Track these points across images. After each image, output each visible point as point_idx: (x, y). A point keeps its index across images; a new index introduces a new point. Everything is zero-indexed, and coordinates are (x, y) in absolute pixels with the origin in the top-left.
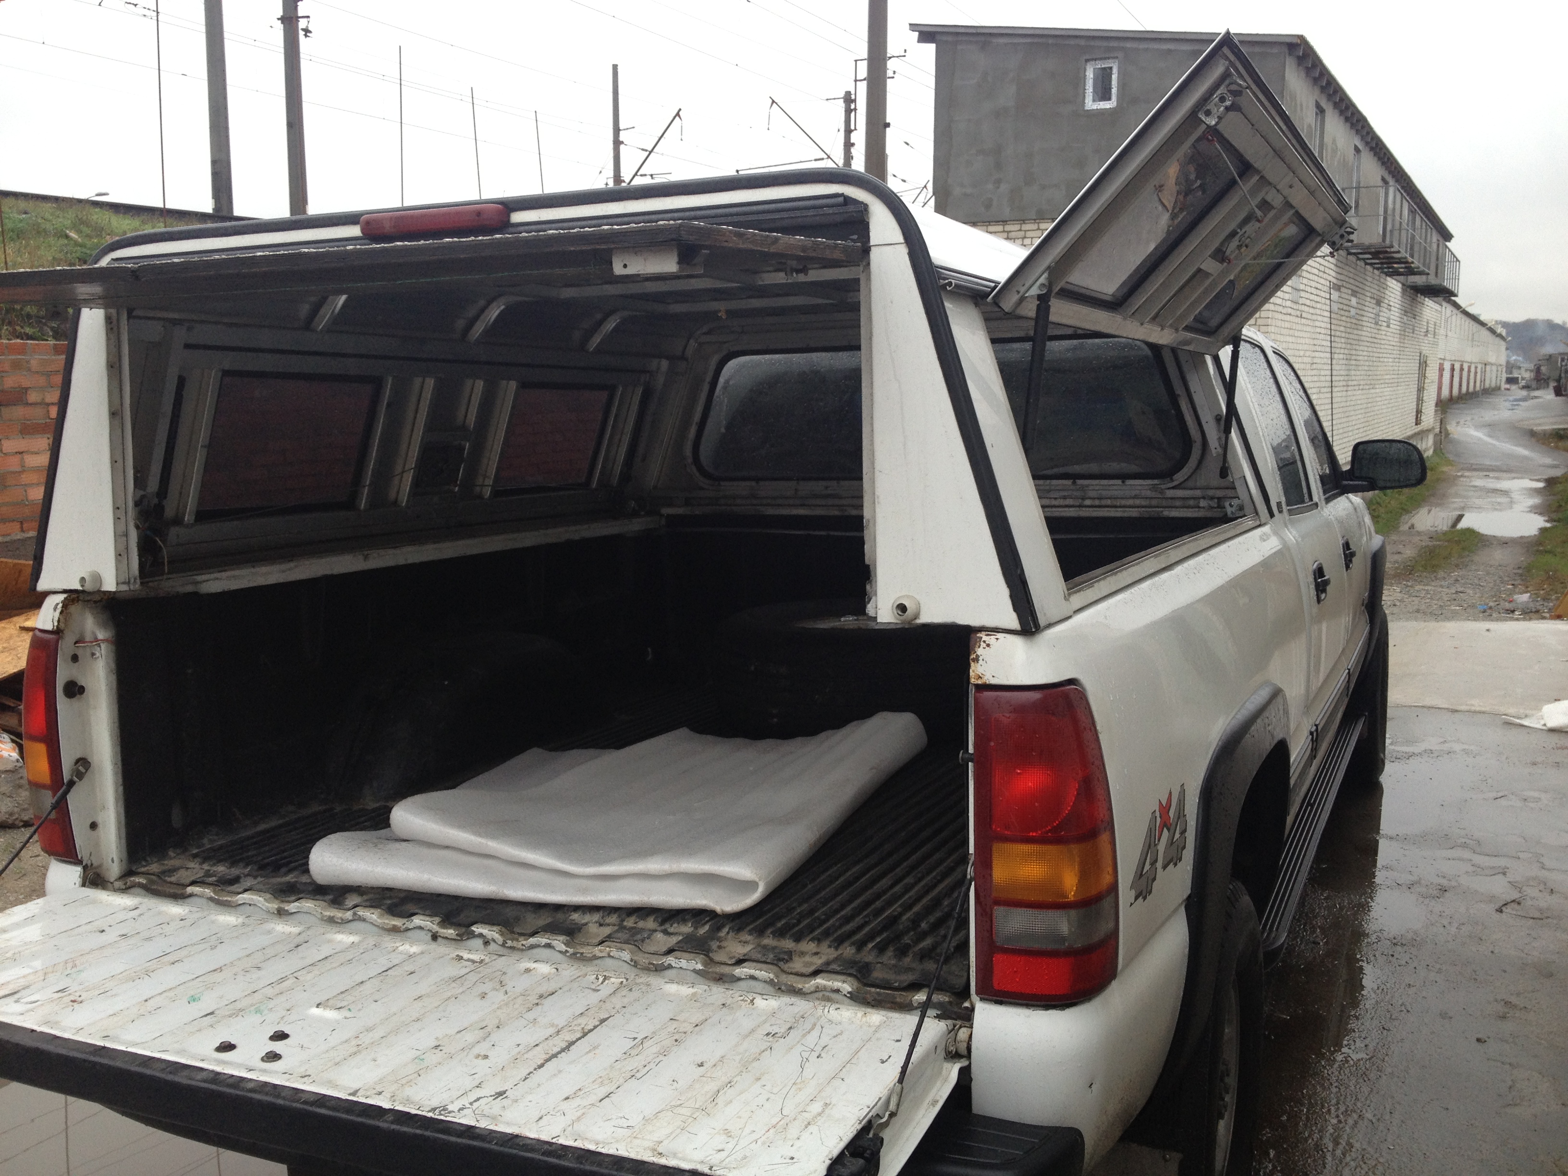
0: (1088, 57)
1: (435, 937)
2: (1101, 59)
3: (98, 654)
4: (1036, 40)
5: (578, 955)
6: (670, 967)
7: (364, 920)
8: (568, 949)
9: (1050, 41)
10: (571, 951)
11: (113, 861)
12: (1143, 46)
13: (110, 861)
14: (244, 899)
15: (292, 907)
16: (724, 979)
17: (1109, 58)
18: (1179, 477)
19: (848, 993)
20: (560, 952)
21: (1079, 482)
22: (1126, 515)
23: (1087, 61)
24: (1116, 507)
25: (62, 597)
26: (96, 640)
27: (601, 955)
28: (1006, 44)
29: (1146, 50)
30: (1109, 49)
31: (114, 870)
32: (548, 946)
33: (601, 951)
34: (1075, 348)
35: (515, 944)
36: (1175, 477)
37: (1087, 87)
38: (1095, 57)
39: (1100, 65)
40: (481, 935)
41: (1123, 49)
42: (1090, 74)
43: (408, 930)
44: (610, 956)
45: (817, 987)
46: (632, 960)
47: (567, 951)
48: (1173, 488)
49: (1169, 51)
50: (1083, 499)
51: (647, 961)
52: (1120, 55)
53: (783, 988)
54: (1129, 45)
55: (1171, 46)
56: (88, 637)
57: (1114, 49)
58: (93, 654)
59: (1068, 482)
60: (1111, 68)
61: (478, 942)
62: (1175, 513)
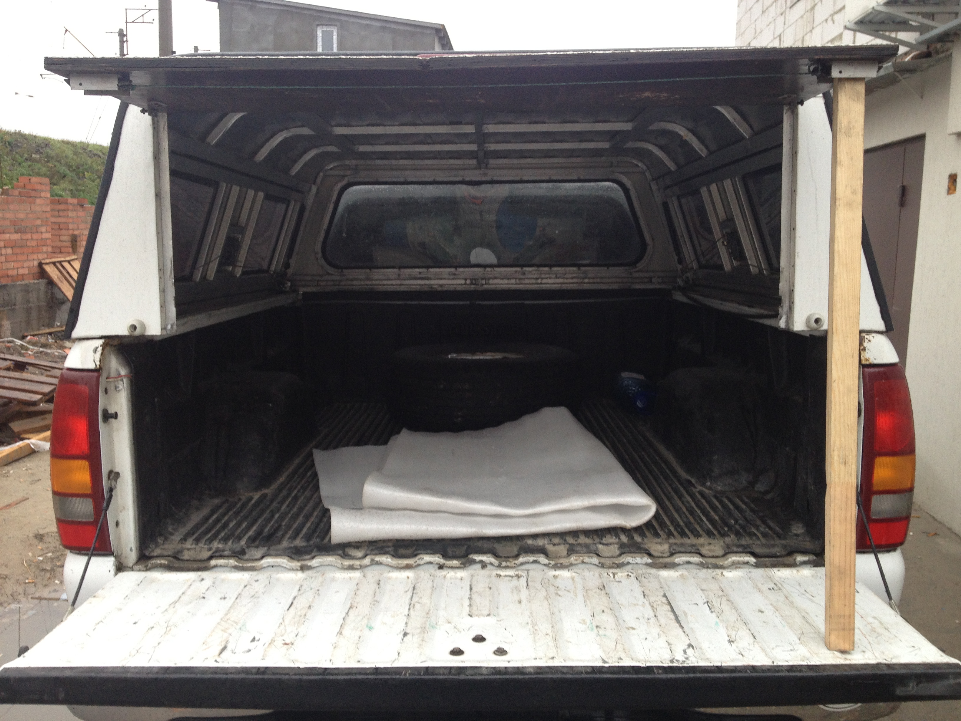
0: (317, 23)
1: (441, 567)
2: (326, 25)
3: (121, 387)
4: (285, 8)
5: (559, 565)
6: (628, 563)
7: (381, 564)
8: (551, 562)
9: (294, 10)
10: (553, 563)
11: (131, 550)
12: (352, 20)
13: (128, 550)
14: (269, 562)
15: (315, 562)
16: (668, 566)
17: (331, 25)
18: (640, 266)
19: (754, 563)
20: (545, 565)
21: (582, 268)
22: (611, 288)
23: (318, 25)
24: (603, 283)
25: (101, 342)
26: (120, 376)
27: (576, 562)
28: (267, 9)
29: (353, 23)
30: (330, 19)
31: (132, 556)
32: (535, 562)
33: (576, 560)
34: (579, 188)
35: (508, 564)
36: (638, 265)
37: (318, 42)
38: (323, 23)
39: (325, 28)
40: (481, 562)
41: (339, 21)
42: (319, 34)
43: (419, 565)
44: (583, 562)
45: (733, 562)
46: (600, 563)
47: (550, 564)
48: (637, 272)
49: (367, 25)
50: (584, 278)
51: (611, 562)
52: (338, 24)
53: (710, 566)
54: (343, 18)
55: (368, 22)
56: (113, 374)
57: (334, 20)
58: (116, 388)
59: (575, 269)
60: (333, 31)
61: (479, 566)
62: (638, 287)
